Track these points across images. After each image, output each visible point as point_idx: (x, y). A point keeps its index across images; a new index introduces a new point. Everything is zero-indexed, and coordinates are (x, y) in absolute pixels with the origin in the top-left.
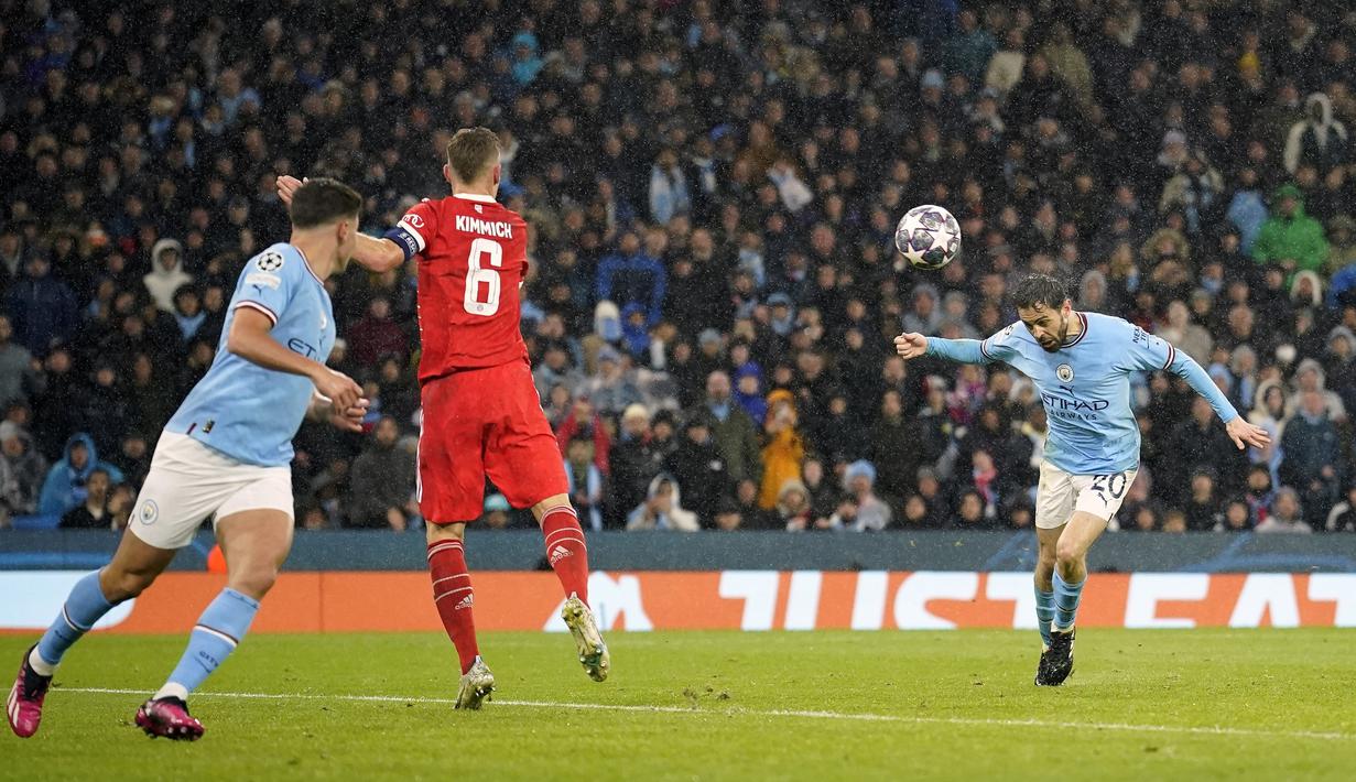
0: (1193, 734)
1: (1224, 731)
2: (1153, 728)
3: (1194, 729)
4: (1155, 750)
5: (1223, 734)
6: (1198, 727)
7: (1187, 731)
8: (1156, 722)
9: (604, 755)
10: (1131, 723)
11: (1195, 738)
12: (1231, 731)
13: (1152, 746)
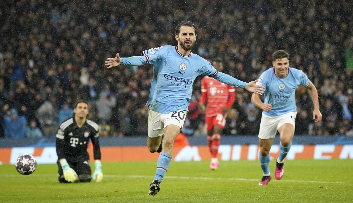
0: (332, 183)
1: (339, 183)
2: (322, 182)
3: (332, 182)
4: (323, 187)
5: (339, 184)
6: (333, 182)
7: (330, 183)
8: (323, 181)
9: (190, 189)
10: (316, 181)
11: (332, 185)
12: (341, 183)
13: (322, 186)
